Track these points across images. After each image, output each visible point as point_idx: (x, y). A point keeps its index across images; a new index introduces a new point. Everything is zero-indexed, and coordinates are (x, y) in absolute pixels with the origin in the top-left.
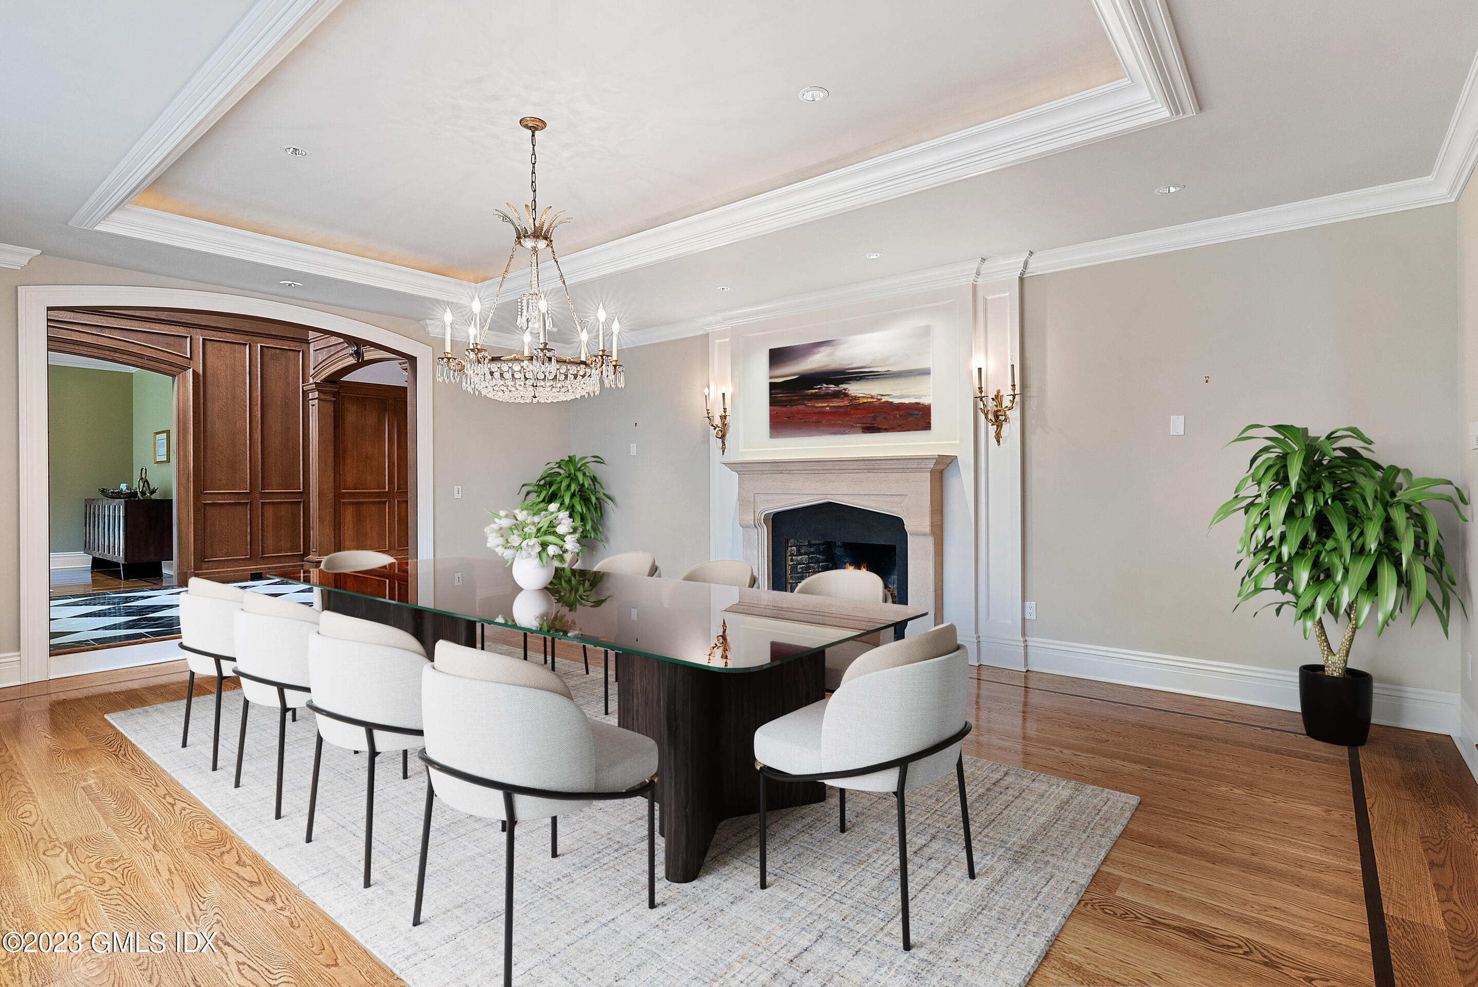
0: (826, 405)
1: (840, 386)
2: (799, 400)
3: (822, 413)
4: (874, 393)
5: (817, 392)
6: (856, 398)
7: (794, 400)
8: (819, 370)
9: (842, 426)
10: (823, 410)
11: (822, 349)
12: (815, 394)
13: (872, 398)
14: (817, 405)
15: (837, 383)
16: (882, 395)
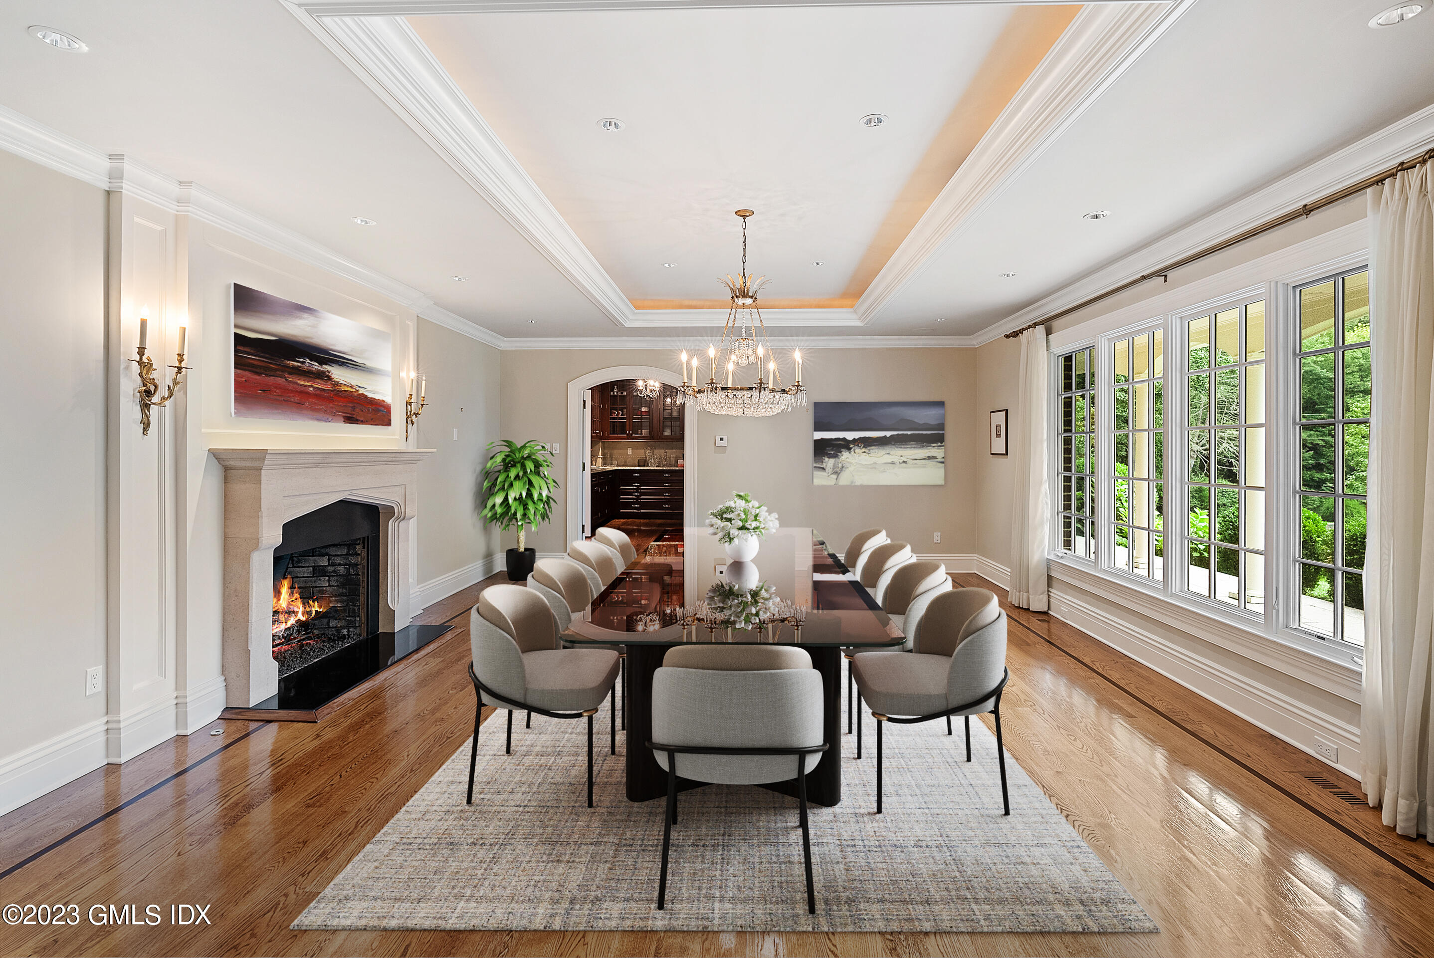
0: (309, 384)
1: (324, 366)
2: (276, 370)
3: (304, 393)
4: (354, 383)
5: (300, 367)
6: (338, 384)
7: (272, 369)
8: (301, 339)
9: (325, 412)
10: (306, 389)
11: (306, 315)
12: (297, 368)
13: (351, 387)
14: (299, 382)
15: (322, 362)
16: (360, 387)
